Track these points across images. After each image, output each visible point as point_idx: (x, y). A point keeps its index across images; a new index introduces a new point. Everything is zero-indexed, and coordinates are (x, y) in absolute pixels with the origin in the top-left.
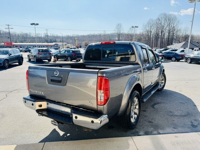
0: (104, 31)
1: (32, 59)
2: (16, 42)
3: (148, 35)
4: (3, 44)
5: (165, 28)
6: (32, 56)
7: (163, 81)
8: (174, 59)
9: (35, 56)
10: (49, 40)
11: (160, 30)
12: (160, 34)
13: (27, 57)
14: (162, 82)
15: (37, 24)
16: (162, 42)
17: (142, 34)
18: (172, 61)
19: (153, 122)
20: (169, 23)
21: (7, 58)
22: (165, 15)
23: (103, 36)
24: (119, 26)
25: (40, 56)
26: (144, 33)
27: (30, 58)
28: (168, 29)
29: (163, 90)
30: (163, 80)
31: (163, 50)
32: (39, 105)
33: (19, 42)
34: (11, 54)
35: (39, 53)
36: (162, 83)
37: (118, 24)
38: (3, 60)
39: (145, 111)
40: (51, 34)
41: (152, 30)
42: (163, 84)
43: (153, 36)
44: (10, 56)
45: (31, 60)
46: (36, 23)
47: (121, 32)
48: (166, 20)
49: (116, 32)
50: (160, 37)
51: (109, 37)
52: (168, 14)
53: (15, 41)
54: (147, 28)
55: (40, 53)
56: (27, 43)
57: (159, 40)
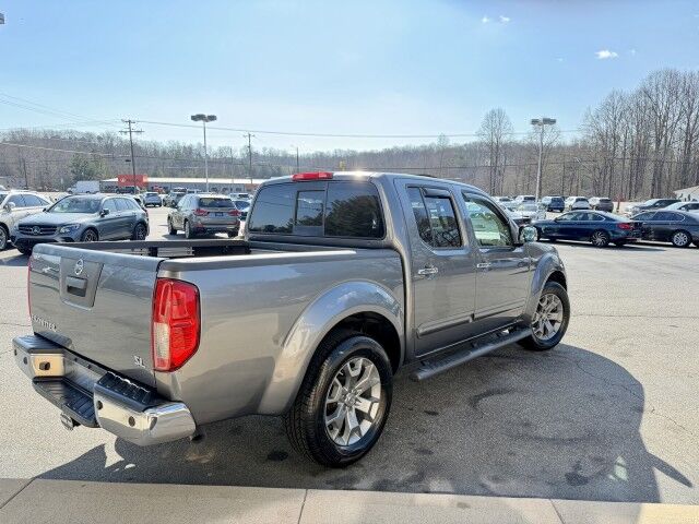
0: (442, 137)
1: (181, 229)
2: (155, 176)
3: (604, 150)
4: (116, 180)
5: (669, 123)
6: (180, 219)
7: (558, 316)
8: (680, 238)
9: (186, 220)
10: (259, 169)
11: (653, 133)
12: (654, 146)
13: (166, 222)
14: (552, 318)
15: (212, 118)
16: (658, 176)
17: (584, 147)
18: (675, 246)
19: (430, 453)
20: (685, 104)
21: (95, 225)
22: (673, 75)
23: (438, 152)
24: (495, 119)
25: (203, 219)
26: (591, 143)
27: (176, 225)
28: (684, 127)
29: (557, 348)
30: (553, 311)
31: (654, 206)
32: (41, 364)
33: (166, 176)
34: (106, 213)
35: (198, 210)
36: (553, 322)
37: (493, 112)
38: (80, 231)
39: (435, 414)
40: (265, 149)
41: (618, 131)
42: (557, 326)
43: (624, 153)
44: (102, 216)
45: (179, 232)
46: (207, 114)
47: (505, 139)
48: (673, 92)
49: (485, 140)
50: (652, 157)
51: (462, 158)
52: (682, 71)
53: (152, 172)
54: (603, 126)
55: (202, 209)
56: (189, 177)
57: (650, 167)
